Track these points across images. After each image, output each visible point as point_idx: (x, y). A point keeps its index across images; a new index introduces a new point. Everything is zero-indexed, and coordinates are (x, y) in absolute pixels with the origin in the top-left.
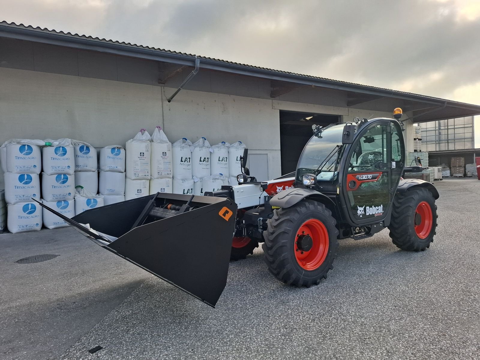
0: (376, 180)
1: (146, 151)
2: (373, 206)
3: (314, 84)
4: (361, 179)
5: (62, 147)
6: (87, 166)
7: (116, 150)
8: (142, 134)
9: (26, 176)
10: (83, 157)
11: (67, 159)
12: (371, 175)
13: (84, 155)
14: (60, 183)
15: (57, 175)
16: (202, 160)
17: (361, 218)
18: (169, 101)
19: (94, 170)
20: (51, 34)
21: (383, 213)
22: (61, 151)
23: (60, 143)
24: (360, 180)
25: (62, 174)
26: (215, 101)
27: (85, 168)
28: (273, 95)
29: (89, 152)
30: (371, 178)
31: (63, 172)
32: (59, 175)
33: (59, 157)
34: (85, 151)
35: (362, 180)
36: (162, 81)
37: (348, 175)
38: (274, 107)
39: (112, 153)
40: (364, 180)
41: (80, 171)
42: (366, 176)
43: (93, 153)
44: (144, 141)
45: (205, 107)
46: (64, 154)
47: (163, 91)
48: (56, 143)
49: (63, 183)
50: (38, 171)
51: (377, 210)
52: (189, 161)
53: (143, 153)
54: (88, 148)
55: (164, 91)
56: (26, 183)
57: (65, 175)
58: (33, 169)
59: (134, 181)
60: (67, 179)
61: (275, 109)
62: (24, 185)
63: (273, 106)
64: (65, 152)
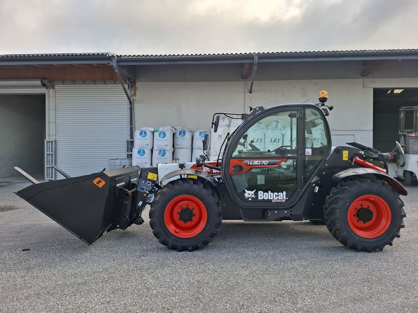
0: (276, 166)
1: (223, 134)
2: (269, 192)
3: (400, 58)
4: (251, 164)
5: (163, 132)
6: (182, 145)
7: (203, 133)
8: (223, 121)
9: (142, 151)
10: (181, 139)
11: (166, 140)
12: (267, 162)
13: (181, 137)
14: (161, 156)
15: (159, 151)
16: (273, 140)
17: (250, 201)
18: (250, 93)
19: (187, 148)
20: (172, 58)
21: (286, 200)
22: (162, 135)
23: (163, 129)
24: (249, 165)
25: (162, 150)
26: (295, 87)
27: (182, 146)
28: (364, 74)
29: (185, 135)
30: (267, 164)
31: (163, 149)
32: (161, 151)
33: (161, 139)
34: (183, 134)
35: (253, 165)
36: (245, 77)
37: (231, 159)
38: (366, 86)
39: (200, 135)
40: (256, 165)
41: (179, 148)
42: (260, 162)
43: (188, 135)
44: (222, 126)
45: (283, 93)
46: (164, 137)
47: (245, 84)
48: (161, 129)
49: (162, 156)
50: (150, 148)
51: (276, 196)
52: (260, 142)
53: (221, 136)
54: (184, 133)
55: (247, 85)
56: (142, 155)
57: (164, 151)
58: (146, 146)
59: (214, 157)
60: (165, 153)
61: (367, 88)
62: (140, 157)
63: (364, 85)
64: (165, 135)
